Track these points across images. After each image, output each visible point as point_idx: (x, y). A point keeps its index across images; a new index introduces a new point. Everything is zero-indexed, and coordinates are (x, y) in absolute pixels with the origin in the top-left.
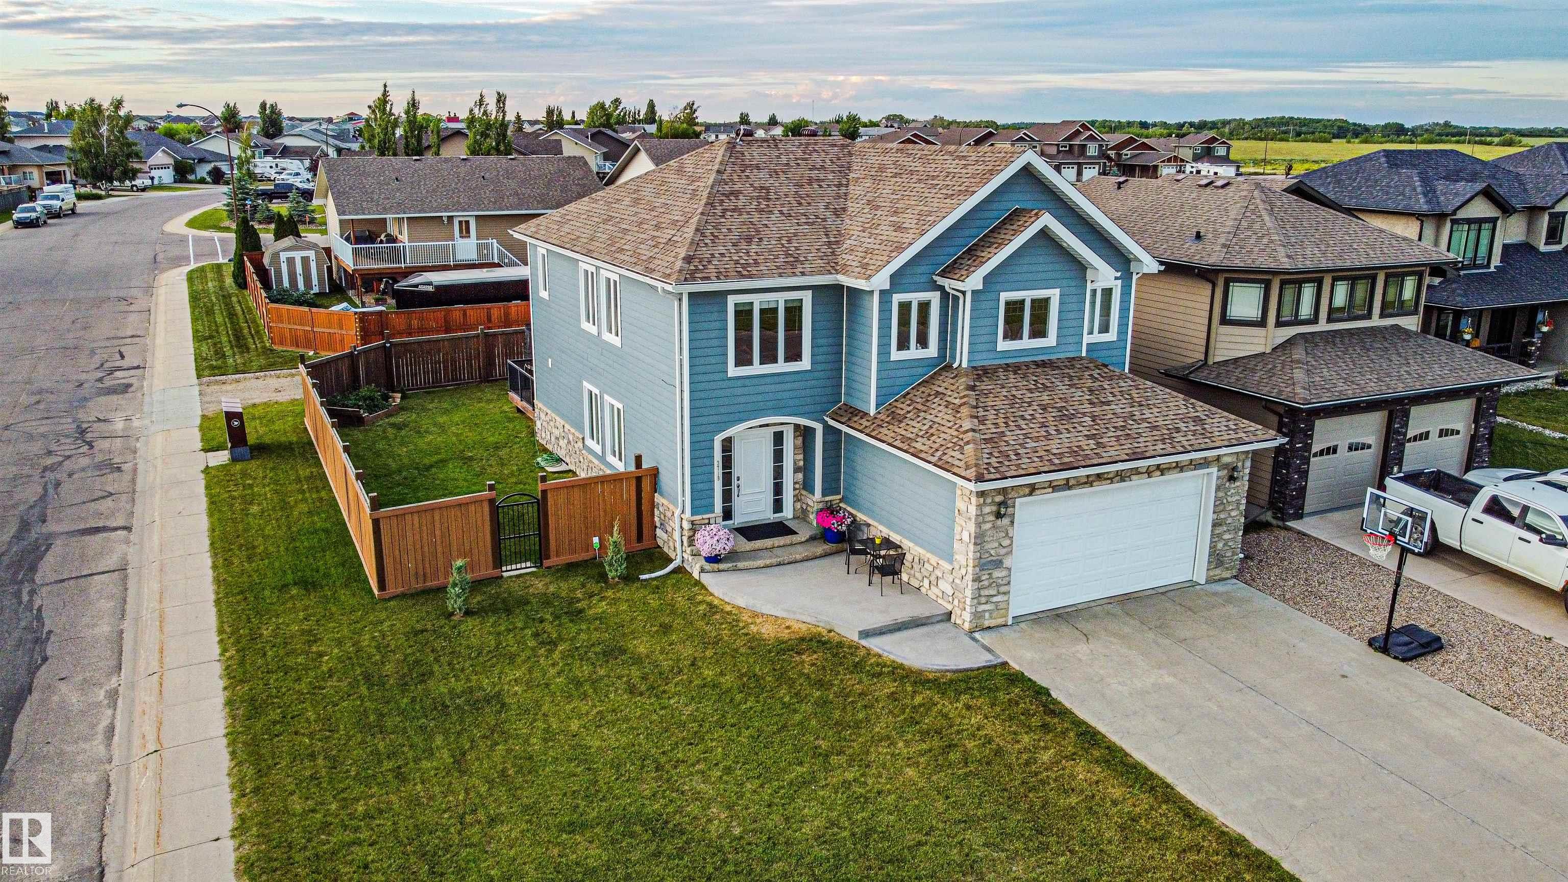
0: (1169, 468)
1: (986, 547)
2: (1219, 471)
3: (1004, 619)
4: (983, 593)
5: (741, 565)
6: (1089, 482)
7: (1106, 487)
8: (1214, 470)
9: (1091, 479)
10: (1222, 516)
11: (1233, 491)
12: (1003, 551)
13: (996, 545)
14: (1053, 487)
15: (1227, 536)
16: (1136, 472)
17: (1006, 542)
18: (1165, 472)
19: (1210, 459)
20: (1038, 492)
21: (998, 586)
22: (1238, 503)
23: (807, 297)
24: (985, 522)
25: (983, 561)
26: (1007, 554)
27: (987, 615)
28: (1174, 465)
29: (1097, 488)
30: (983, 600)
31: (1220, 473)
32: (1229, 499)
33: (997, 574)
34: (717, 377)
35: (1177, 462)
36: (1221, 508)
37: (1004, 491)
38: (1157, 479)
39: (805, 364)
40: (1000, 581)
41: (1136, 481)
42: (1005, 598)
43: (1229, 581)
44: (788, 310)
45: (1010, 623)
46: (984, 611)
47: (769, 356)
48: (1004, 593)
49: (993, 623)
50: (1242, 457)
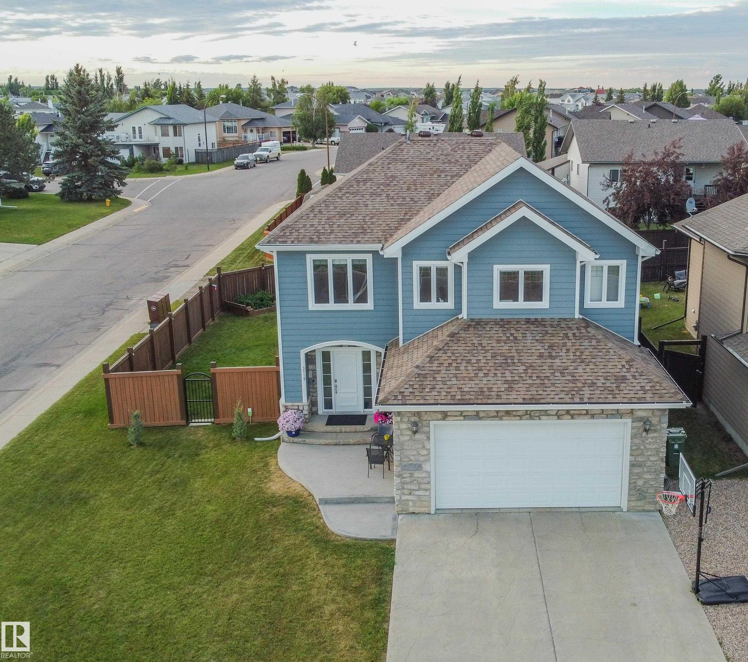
0: (580, 414)
1: (405, 454)
2: (633, 422)
3: (427, 509)
4: (405, 486)
5: (308, 440)
6: (498, 416)
7: (516, 422)
8: (629, 421)
9: (500, 414)
10: (640, 459)
11: (650, 440)
12: (422, 458)
13: (415, 453)
14: (464, 416)
15: (647, 476)
16: (546, 413)
17: (425, 452)
18: (575, 416)
19: (623, 412)
20: (449, 418)
21: (420, 483)
22: (658, 452)
23: (369, 258)
24: (403, 435)
25: (403, 464)
26: (425, 461)
27: (411, 504)
28: (585, 412)
29: (506, 422)
30: (406, 492)
31: (635, 424)
32: (648, 446)
33: (417, 474)
34: (301, 309)
35: (587, 410)
36: (639, 452)
37: (418, 413)
38: (566, 421)
39: (369, 305)
40: (420, 480)
41: (545, 420)
42: (427, 493)
43: (651, 514)
44: (355, 267)
45: (433, 512)
46: (408, 500)
47: (341, 297)
48: (426, 490)
49: (417, 510)
50: (658, 413)
